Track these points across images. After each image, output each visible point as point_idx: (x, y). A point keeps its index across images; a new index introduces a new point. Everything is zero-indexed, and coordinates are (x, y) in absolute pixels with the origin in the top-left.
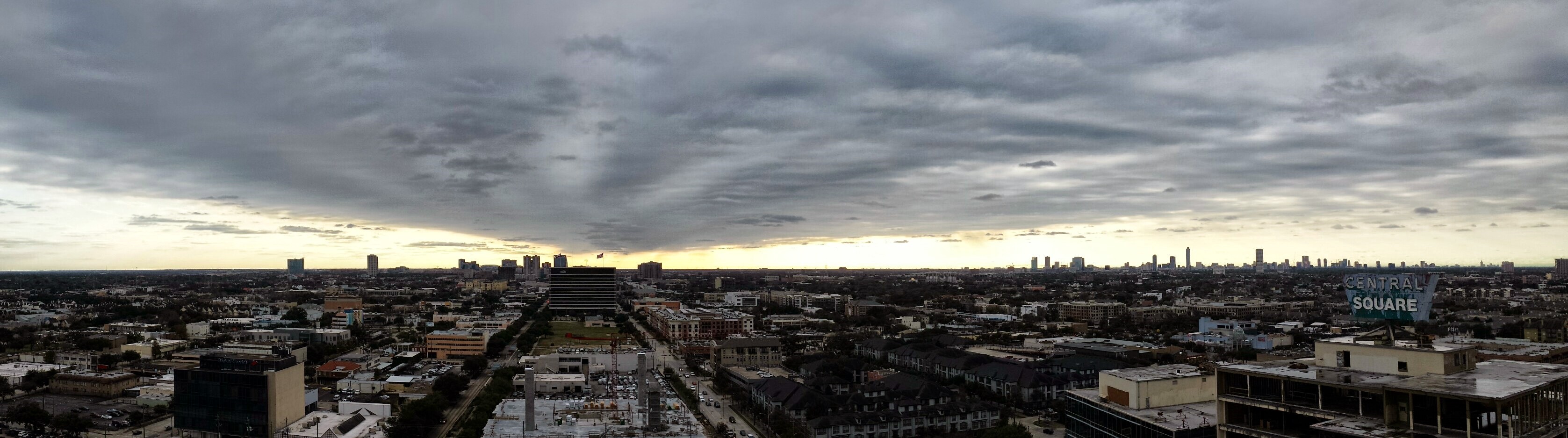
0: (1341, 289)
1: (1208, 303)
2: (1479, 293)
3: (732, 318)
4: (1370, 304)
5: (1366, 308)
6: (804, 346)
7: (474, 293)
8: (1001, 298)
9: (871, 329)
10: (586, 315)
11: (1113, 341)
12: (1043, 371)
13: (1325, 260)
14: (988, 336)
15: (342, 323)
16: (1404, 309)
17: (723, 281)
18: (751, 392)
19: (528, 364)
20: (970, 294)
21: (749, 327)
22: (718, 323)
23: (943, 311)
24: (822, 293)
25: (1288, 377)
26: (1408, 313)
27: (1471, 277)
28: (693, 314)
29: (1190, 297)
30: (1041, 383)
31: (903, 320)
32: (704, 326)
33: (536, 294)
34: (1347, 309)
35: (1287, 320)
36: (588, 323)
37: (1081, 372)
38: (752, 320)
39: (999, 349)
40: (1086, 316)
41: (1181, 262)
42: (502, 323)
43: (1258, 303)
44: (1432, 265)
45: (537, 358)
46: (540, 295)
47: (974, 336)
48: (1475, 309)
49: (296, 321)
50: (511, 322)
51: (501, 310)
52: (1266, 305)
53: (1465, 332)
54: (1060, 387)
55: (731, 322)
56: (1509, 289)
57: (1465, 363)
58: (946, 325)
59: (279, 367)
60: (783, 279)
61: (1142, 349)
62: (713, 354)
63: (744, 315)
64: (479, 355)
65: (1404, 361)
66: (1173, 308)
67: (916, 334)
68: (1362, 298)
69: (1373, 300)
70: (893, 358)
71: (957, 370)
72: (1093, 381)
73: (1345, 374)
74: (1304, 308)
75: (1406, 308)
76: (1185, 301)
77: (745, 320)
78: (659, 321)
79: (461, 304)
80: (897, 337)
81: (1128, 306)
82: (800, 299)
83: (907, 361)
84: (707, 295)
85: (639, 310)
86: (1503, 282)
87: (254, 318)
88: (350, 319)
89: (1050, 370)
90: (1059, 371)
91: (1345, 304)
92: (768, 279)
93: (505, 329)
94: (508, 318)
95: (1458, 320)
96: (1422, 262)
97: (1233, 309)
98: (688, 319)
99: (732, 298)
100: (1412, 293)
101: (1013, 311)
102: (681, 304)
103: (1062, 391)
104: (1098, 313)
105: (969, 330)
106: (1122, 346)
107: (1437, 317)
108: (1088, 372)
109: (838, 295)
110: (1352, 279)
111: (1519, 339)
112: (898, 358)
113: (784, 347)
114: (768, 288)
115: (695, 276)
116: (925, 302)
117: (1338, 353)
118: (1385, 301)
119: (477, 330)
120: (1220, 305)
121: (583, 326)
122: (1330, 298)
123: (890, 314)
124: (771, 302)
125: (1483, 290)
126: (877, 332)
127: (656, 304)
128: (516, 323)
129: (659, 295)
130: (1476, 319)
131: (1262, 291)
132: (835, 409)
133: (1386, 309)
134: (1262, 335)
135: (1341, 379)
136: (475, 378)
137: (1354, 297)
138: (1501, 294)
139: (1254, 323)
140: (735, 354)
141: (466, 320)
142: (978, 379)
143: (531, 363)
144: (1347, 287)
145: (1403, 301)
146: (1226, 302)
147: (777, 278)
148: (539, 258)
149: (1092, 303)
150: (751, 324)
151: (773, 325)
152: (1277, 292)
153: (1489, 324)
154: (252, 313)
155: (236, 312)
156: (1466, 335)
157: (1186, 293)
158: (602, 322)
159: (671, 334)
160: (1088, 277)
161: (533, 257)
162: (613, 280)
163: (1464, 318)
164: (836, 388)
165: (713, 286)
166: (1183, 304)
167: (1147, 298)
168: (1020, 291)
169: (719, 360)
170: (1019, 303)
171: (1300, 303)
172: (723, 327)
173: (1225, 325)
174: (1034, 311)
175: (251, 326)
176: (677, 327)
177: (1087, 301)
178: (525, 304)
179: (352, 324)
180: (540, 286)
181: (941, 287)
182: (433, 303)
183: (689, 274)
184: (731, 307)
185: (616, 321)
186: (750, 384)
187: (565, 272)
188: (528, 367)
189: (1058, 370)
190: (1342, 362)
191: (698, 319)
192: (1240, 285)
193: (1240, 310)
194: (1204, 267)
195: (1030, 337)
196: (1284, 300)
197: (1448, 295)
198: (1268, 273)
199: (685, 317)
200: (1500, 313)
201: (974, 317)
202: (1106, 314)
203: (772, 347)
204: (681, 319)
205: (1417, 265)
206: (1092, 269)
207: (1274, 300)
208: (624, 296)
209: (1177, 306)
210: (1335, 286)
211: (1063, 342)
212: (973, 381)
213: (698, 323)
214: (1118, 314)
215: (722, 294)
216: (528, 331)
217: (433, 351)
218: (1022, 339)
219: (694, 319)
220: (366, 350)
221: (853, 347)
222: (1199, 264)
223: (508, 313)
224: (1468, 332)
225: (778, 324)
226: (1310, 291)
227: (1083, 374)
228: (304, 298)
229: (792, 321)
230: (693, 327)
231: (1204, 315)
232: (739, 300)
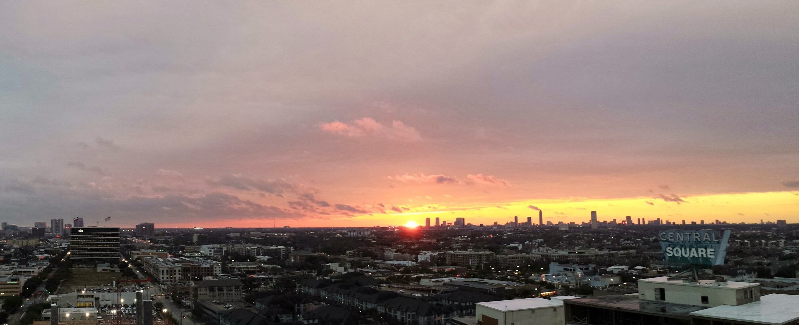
0: (656, 241)
1: (556, 252)
2: (761, 243)
3: (206, 265)
4: (679, 252)
5: (676, 255)
6: (258, 285)
7: (14, 248)
8: (404, 248)
9: (308, 272)
10: (97, 263)
11: (485, 281)
12: (435, 303)
13: (643, 219)
14: (394, 277)
16: (705, 256)
17: (199, 238)
18: (219, 320)
19: (54, 301)
20: (381, 246)
21: (218, 271)
22: (195, 268)
23: (361, 259)
24: (272, 246)
25: (618, 308)
26: (707, 259)
27: (754, 232)
28: (177, 261)
29: (543, 247)
30: (433, 312)
31: (331, 266)
32: (185, 271)
33: (60, 248)
34: (661, 256)
35: (616, 264)
36: (99, 269)
37: (462, 304)
38: (221, 266)
39: (402, 287)
40: (466, 262)
41: (536, 221)
42: (35, 270)
43: (594, 251)
44: (724, 222)
45: (60, 296)
46: (63, 248)
47: (384, 277)
48: (758, 256)
50: (41, 269)
51: (34, 260)
52: (600, 254)
53: (751, 273)
54: (447, 315)
55: (205, 268)
56: (783, 241)
57: (752, 297)
58: (363, 270)
60: (243, 236)
61: (507, 286)
62: (191, 292)
63: (214, 262)
64: (16, 296)
65: (706, 296)
66: (530, 255)
67: (340, 276)
68: (673, 248)
69: (681, 250)
70: (324, 294)
71: (372, 303)
72: (471, 311)
73: (662, 306)
74: (628, 256)
75: (707, 256)
76: (539, 251)
77: (215, 266)
78: (152, 267)
79: (3, 257)
80: (327, 278)
81: (497, 254)
82: (255, 250)
83: (334, 297)
84: (187, 247)
85: (137, 259)
86: (778, 235)
89: (440, 303)
90: (447, 304)
91: (659, 253)
92: (232, 235)
93: (37, 275)
94: (39, 267)
95: (745, 264)
96: (717, 221)
97: (575, 256)
98: (173, 265)
99: (205, 250)
100: (711, 244)
101: (413, 258)
102: (168, 254)
103: (449, 318)
104: (475, 260)
105: (380, 272)
106: (492, 284)
107: (729, 262)
108: (468, 304)
109: (283, 247)
110: (665, 233)
111: (791, 278)
112: (328, 294)
113: (244, 286)
114: (232, 242)
115: (179, 233)
116: (348, 252)
117: (656, 290)
118: (690, 250)
119: (15, 277)
120: (565, 253)
121: (96, 270)
122: (648, 248)
123: (322, 261)
124: (234, 252)
125: (763, 241)
126: (312, 275)
127: (150, 254)
128: (45, 270)
129: (151, 248)
130: (759, 264)
131: (596, 242)
133: (691, 256)
134: (597, 276)
135: (658, 309)
136: (13, 313)
137: (667, 247)
138: (777, 244)
139: (591, 267)
140: (208, 292)
141: (6, 269)
142: (387, 310)
143: (56, 300)
144: (661, 240)
145: (704, 250)
146: (569, 251)
147: (238, 234)
148: (62, 221)
149: (470, 252)
150: (220, 269)
151: (236, 270)
152: (608, 243)
153: (768, 267)
156: (751, 275)
157: (540, 245)
158: (110, 268)
159: (161, 276)
160: (467, 232)
161: (59, 221)
162: (118, 236)
163: (750, 262)
164: (282, 317)
165: (192, 240)
166: (537, 252)
167: (511, 248)
168: (417, 243)
169: (196, 296)
170: (416, 252)
171: (625, 252)
172: (199, 272)
173: (569, 268)
174: (428, 258)
176: (165, 271)
177: (467, 250)
178: (52, 255)
180: (63, 242)
181: (359, 240)
183: (174, 233)
184: (205, 257)
185: (120, 267)
186: (219, 314)
187: (81, 231)
188: (53, 303)
189: (446, 302)
190: (658, 296)
191: (181, 265)
192: (580, 238)
193: (580, 257)
194: (553, 224)
195: (424, 278)
196: (613, 249)
197: (737, 245)
198: (601, 229)
199: (171, 264)
200: (777, 259)
201: (383, 263)
202: (480, 261)
203: (235, 286)
204: (168, 266)
205: (713, 223)
206: (470, 227)
207: (606, 249)
208: (125, 249)
209: (533, 254)
210: (652, 239)
211: (449, 281)
212: (383, 311)
213: (180, 269)
214: (489, 260)
215: (199, 246)
216: (54, 276)
218: (418, 279)
219: (178, 266)
221: (295, 287)
222: (549, 222)
223: (38, 263)
224: (753, 274)
225: (239, 269)
226: (632, 243)
227: (464, 305)
229: (249, 266)
230: (177, 271)
231: (554, 261)
232: (210, 251)
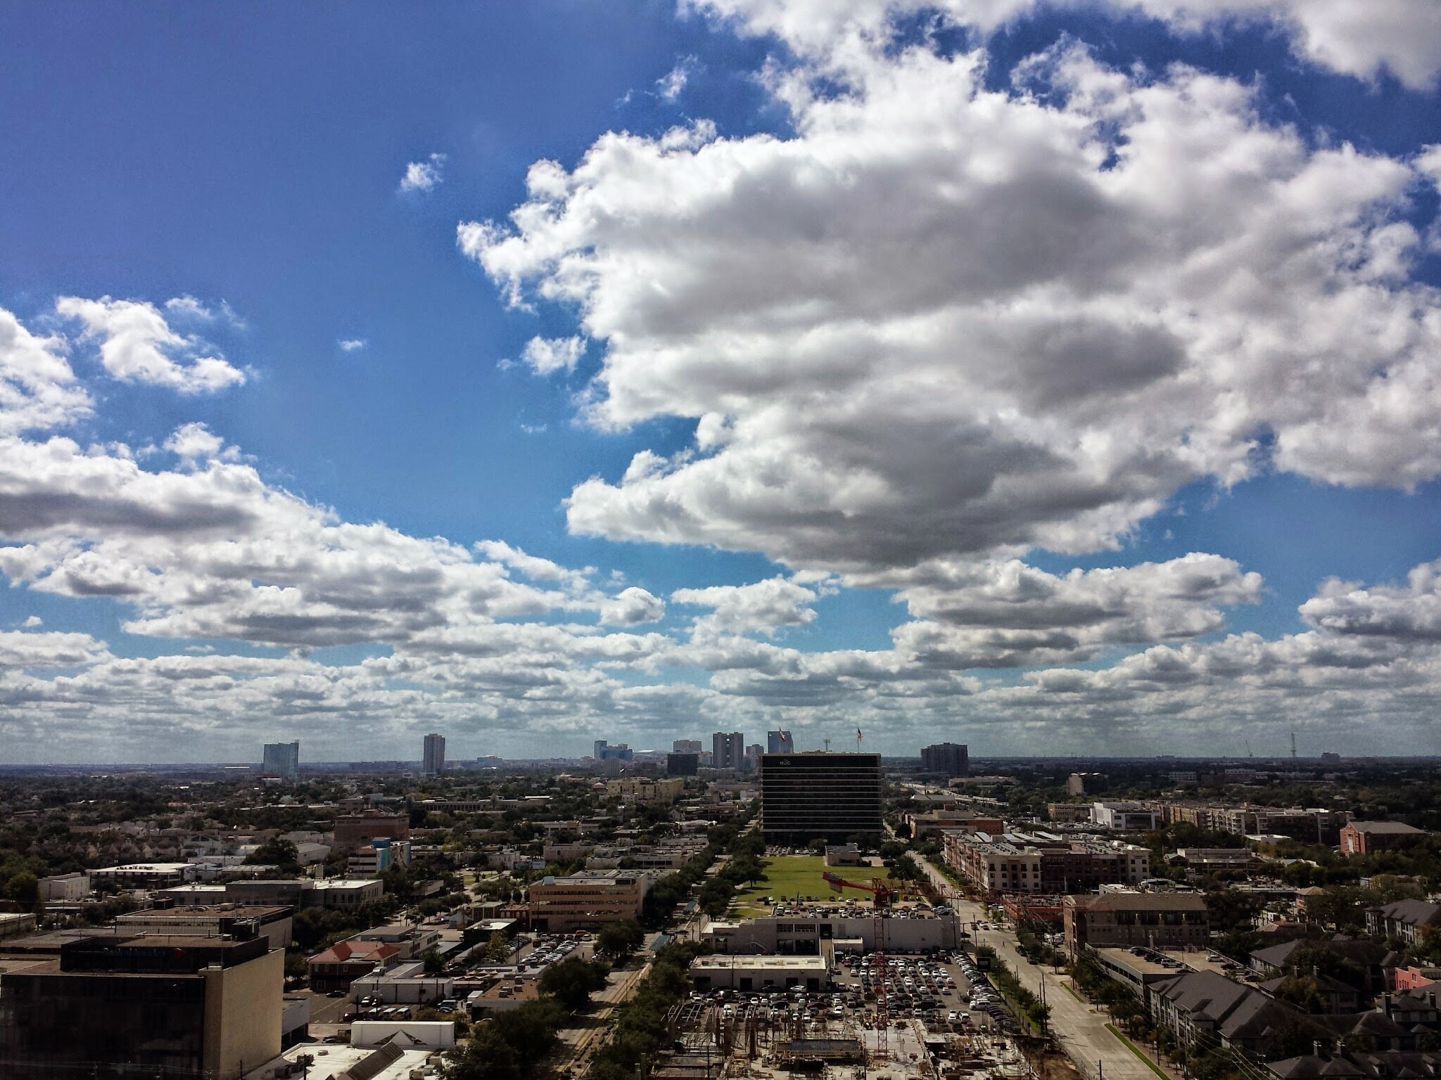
3: (1108, 854)
7: (623, 803)
10: (827, 844)
15: (366, 868)
17: (1086, 781)
18: (1148, 1000)
19: (719, 936)
21: (1140, 872)
22: (1078, 861)
24: (1288, 807)
28: (1029, 843)
32: (1051, 867)
33: (735, 804)
38: (1147, 858)
42: (673, 859)
45: (735, 925)
46: (743, 806)
49: (274, 867)
50: (689, 857)
51: (671, 834)
55: (1105, 860)
59: (231, 958)
60: (1205, 778)
62: (1069, 923)
63: (1129, 847)
64: (626, 921)
77: (1131, 857)
79: (597, 825)
82: (1241, 818)
84: (1054, 808)
85: (925, 835)
87: (186, 862)
88: (383, 858)
93: (678, 871)
94: (684, 850)
98: (1019, 854)
99: (1105, 813)
102: (1006, 823)
109: (1322, 810)
113: (1214, 914)
115: (1032, 770)
119: (627, 874)
127: (958, 823)
128: (698, 859)
132: (1327, 1044)
136: (620, 965)
140: (1114, 925)
141: (605, 854)
143: (724, 934)
147: (1192, 774)
148: (741, 737)
150: (1144, 866)
151: (1189, 869)
154: (183, 851)
155: (148, 851)
158: (857, 857)
161: (731, 736)
162: (876, 776)
169: (1082, 934)
172: (1088, 870)
175: (179, 879)
176: (998, 869)
178: (714, 822)
179: (387, 869)
180: (743, 790)
182: (546, 824)
183: (1020, 767)
184: (1102, 832)
185: (883, 855)
186: (1145, 984)
187: (788, 763)
191: (1039, 853)
199: (1013, 848)
203: (1188, 912)
204: (1006, 854)
208: (896, 809)
213: (1038, 862)
215: (1083, 805)
216: (721, 874)
217: (542, 917)
219: (1032, 854)
220: (411, 918)
221: (1362, 919)
223: (683, 841)
228: (297, 820)
229: (1227, 861)
230: (1030, 868)
232: (1119, 818)
